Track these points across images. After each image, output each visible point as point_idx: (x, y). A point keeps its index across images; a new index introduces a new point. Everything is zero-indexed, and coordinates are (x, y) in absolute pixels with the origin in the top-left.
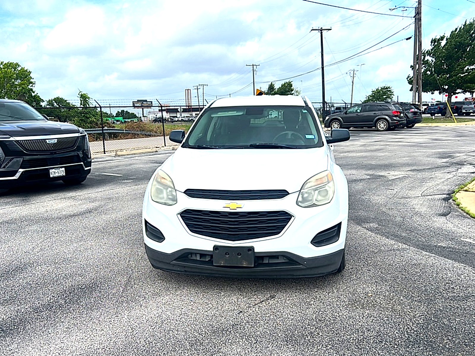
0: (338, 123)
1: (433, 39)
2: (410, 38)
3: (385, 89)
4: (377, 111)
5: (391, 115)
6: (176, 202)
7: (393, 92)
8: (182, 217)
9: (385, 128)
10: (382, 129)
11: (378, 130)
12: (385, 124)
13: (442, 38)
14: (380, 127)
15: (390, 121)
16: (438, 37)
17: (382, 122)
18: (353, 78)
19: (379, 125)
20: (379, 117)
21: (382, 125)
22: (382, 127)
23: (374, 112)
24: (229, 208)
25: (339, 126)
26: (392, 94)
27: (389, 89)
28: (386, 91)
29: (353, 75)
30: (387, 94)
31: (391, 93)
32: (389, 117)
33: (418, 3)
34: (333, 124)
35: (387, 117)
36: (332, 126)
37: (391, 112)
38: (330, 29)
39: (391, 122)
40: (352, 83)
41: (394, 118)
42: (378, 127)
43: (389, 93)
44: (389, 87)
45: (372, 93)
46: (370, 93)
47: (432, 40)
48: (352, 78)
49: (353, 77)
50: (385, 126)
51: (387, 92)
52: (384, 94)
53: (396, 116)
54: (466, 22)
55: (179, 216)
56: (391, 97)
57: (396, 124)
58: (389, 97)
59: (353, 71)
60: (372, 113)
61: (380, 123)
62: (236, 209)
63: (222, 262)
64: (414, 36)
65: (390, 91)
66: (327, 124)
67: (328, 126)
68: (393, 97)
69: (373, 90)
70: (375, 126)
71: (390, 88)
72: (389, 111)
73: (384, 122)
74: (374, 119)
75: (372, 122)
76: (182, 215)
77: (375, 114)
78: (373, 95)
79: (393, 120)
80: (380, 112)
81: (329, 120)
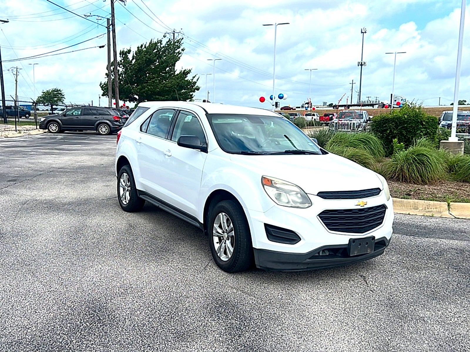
0: (56, 125)
1: (122, 51)
2: (103, 47)
3: (56, 91)
4: (98, 115)
5: (112, 120)
6: (310, 205)
7: (63, 95)
8: (320, 217)
9: (106, 132)
10: (104, 133)
11: (100, 134)
12: (107, 128)
13: (129, 51)
14: (102, 131)
15: (111, 125)
16: (125, 50)
17: (103, 126)
18: (17, 77)
19: (100, 129)
20: (101, 121)
21: (103, 130)
22: (103, 131)
23: (95, 116)
24: (360, 205)
25: (58, 128)
26: (63, 97)
27: (59, 92)
28: (56, 94)
29: (17, 73)
30: (57, 97)
31: (61, 96)
32: (110, 122)
33: (111, 15)
34: (51, 126)
35: (108, 122)
36: (50, 128)
37: (112, 117)
38: (7, 22)
39: (113, 126)
40: (15, 82)
41: (115, 123)
42: (100, 131)
43: (59, 95)
44: (60, 89)
45: (42, 94)
46: (40, 94)
47: (120, 52)
48: (15, 76)
49: (17, 75)
50: (107, 131)
51: (58, 94)
52: (55, 97)
53: (117, 121)
54: (151, 41)
55: (318, 217)
56: (62, 100)
57: (118, 128)
58: (60, 100)
59: (16, 69)
60: (92, 118)
61: (101, 127)
62: (364, 206)
63: (356, 252)
64: (107, 45)
65: (60, 93)
66: (43, 126)
67: (44, 128)
68: (64, 100)
69: (44, 91)
70: (97, 129)
71: (61, 91)
72: (110, 116)
73: (106, 127)
74: (95, 123)
75: (94, 126)
76: (321, 216)
77: (96, 118)
78: (44, 96)
79: (114, 124)
80: (101, 116)
81: (46, 122)
